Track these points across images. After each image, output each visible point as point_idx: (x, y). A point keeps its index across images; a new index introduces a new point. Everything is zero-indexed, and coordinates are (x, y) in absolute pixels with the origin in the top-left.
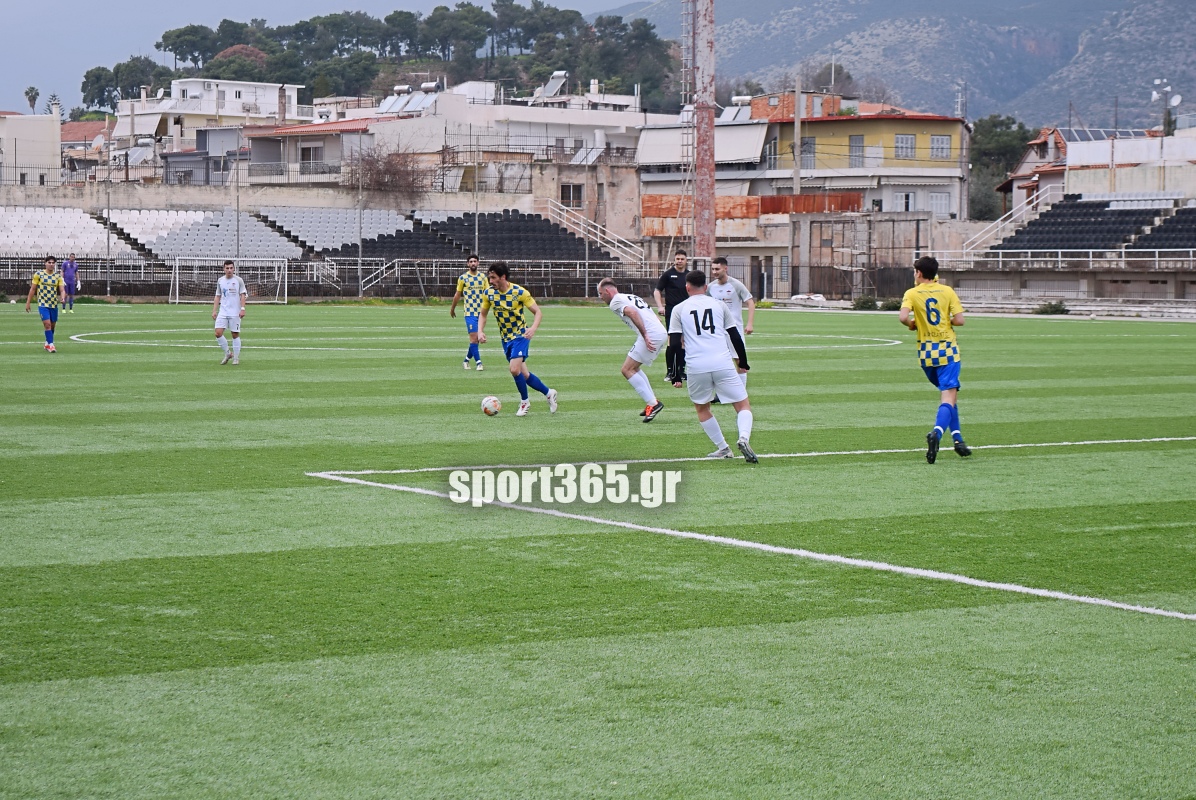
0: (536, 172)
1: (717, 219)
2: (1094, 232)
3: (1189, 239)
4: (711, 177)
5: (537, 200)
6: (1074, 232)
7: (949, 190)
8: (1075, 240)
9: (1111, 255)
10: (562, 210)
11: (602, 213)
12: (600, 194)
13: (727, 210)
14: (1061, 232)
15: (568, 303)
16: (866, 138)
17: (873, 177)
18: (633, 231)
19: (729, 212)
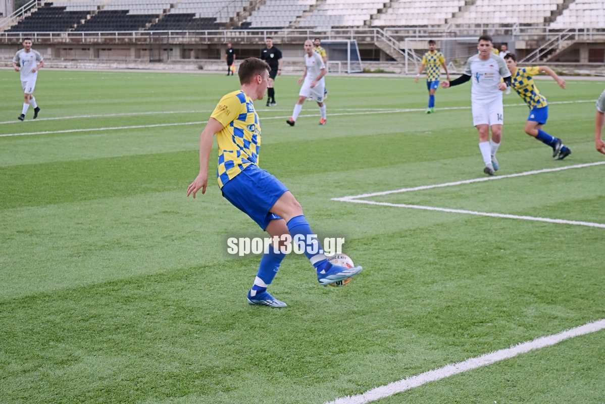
2: (57, 22)
6: (47, 23)
8: (46, 27)
9: (63, 34)
14: (40, 23)
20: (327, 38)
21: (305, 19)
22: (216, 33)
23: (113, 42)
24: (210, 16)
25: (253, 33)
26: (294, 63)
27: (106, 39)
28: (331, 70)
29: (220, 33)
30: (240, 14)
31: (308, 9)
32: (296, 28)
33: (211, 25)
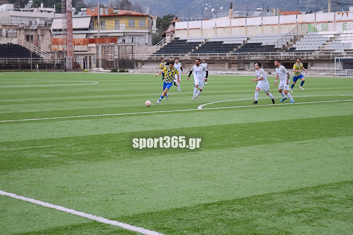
0: (18, 31)
1: (75, 45)
2: (182, 49)
3: (208, 51)
4: (71, 32)
5: (19, 40)
6: (177, 49)
7: (145, 36)
8: (177, 51)
9: (186, 55)
10: (26, 43)
11: (39, 44)
12: (38, 38)
13: (78, 43)
14: (173, 49)
15: (25, 71)
16: (120, 21)
17: (122, 32)
18: (49, 49)
19: (79, 43)
20: (343, 56)
21: (328, 46)
22: (275, 54)
23: (216, 59)
24: (271, 44)
25: (297, 54)
26: (324, 71)
27: (211, 58)
28: (349, 74)
29: (278, 54)
30: (289, 43)
31: (329, 39)
32: (323, 51)
33: (272, 49)
